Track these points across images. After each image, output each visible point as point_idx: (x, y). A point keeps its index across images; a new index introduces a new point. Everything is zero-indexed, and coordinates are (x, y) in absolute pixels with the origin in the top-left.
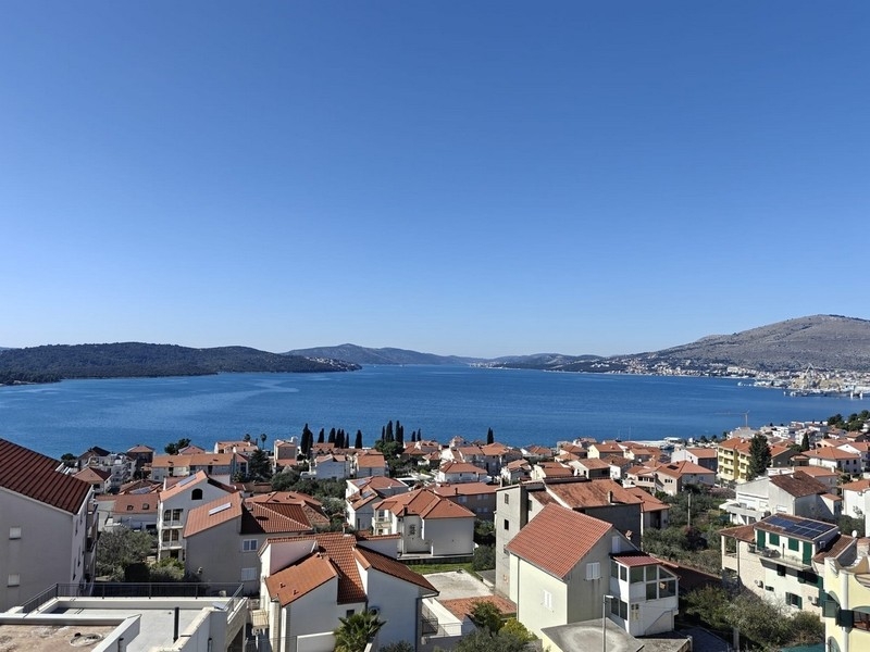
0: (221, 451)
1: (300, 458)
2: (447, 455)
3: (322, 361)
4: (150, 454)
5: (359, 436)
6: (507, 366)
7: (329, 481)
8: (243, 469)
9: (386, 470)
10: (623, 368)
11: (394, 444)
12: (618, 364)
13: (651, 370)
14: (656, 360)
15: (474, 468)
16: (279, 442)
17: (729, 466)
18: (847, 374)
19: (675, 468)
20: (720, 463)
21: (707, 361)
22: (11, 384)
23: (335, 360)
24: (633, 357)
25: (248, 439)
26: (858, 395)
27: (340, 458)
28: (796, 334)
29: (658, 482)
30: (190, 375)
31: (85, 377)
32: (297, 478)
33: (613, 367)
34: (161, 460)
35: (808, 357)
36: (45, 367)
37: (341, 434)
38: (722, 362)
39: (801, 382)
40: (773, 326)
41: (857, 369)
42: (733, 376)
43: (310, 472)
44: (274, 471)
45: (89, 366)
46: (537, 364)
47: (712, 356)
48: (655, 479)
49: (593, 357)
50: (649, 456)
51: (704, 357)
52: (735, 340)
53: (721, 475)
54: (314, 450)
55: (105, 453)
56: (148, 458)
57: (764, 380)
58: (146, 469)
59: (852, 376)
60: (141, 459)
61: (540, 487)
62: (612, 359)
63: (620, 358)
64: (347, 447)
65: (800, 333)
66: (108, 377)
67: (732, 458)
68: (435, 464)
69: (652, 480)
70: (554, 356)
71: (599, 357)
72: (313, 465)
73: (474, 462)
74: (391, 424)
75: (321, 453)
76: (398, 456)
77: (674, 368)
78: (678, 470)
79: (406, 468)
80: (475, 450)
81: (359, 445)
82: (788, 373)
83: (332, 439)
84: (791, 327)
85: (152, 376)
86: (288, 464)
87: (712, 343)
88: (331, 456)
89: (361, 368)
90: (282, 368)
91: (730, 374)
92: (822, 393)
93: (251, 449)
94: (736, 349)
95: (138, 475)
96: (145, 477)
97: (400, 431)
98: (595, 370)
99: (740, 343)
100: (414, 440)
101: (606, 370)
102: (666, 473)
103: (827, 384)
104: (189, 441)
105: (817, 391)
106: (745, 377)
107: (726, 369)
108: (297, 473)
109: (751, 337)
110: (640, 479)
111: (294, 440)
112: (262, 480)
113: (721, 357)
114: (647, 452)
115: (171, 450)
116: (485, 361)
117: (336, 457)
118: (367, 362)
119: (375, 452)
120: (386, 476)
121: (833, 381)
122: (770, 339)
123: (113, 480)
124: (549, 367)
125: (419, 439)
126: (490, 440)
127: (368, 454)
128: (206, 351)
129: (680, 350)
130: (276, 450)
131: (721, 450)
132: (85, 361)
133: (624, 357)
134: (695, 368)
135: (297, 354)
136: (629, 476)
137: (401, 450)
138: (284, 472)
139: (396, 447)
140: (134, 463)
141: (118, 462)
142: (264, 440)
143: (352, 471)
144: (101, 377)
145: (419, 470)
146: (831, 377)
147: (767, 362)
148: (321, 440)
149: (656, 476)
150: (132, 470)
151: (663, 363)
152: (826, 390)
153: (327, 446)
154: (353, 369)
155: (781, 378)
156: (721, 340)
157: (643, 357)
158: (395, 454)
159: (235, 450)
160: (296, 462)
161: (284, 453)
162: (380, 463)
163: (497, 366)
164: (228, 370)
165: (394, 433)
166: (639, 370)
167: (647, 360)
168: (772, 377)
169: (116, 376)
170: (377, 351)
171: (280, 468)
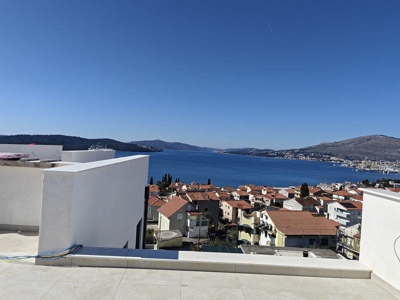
3: (145, 147)
5: (152, 180)
6: (230, 153)
9: (159, 193)
10: (283, 156)
11: (164, 183)
12: (280, 154)
13: (296, 157)
14: (298, 153)
18: (385, 162)
21: (322, 154)
23: (151, 147)
24: (288, 151)
26: (387, 172)
28: (363, 143)
33: (278, 155)
35: (367, 154)
38: (328, 155)
39: (362, 166)
40: (353, 139)
41: (390, 161)
42: (333, 161)
46: (244, 152)
47: (324, 152)
48: (262, 200)
49: (270, 150)
51: (320, 152)
52: (335, 145)
57: (346, 164)
59: (387, 164)
62: (278, 151)
63: (282, 151)
65: (365, 143)
70: (252, 149)
71: (272, 150)
74: (166, 175)
76: (167, 188)
77: (306, 157)
79: (168, 193)
81: (151, 183)
82: (358, 161)
84: (361, 140)
87: (324, 146)
89: (163, 151)
90: (127, 149)
91: (331, 160)
92: (370, 170)
94: (335, 149)
97: (170, 179)
98: (270, 156)
99: (337, 146)
100: (176, 182)
101: (275, 156)
102: (267, 197)
103: (375, 166)
105: (368, 169)
106: (338, 162)
107: (330, 158)
109: (343, 144)
110: (256, 199)
113: (328, 153)
116: (221, 150)
118: (166, 148)
119: (156, 186)
121: (377, 165)
122: (351, 145)
124: (249, 154)
125: (178, 182)
126: (209, 184)
128: (92, 140)
129: (310, 148)
131: (296, 190)
133: (284, 151)
134: (316, 157)
135: (134, 143)
139: (167, 184)
147: (349, 155)
149: (263, 198)
151: (301, 154)
152: (372, 169)
154: (159, 151)
155: (354, 163)
156: (329, 145)
157: (292, 151)
158: (165, 187)
162: (156, 190)
163: (225, 152)
165: (167, 179)
166: (290, 157)
167: (294, 153)
168: (350, 162)
170: (171, 144)
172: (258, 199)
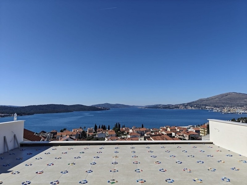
0: (74, 131)
1: (94, 133)
2: (131, 131)
3: (100, 108)
4: (56, 132)
5: (109, 127)
6: (148, 108)
7: (101, 138)
8: (80, 136)
9: (116, 135)
10: (178, 108)
11: (117, 128)
12: (177, 107)
13: (186, 108)
14: (187, 105)
15: (138, 134)
16: (89, 129)
17: (203, 132)
18: (238, 108)
20: (200, 131)
21: (200, 105)
22: (21, 115)
23: (103, 107)
24: (181, 105)
25: (81, 128)
26: (240, 113)
27: (104, 132)
28: (224, 98)
29: (184, 136)
30: (66, 112)
31: (40, 113)
32: (93, 137)
33: (175, 107)
34: (59, 134)
35: (227, 103)
36: (30, 111)
37: (104, 126)
38: (204, 105)
39: (225, 110)
40: (218, 95)
41: (241, 106)
42: (208, 109)
43: (96, 136)
44: (87, 136)
45: (41, 110)
46: (156, 107)
47: (201, 104)
48: (183, 136)
49: (170, 105)
50: (183, 130)
51: (200, 104)
52: (207, 100)
53: (201, 134)
54: (97, 130)
55: (45, 132)
56: (56, 133)
57: (215, 110)
58: (55, 136)
59: (239, 108)
60: (54, 134)
62: (175, 105)
63: (177, 105)
64: (106, 129)
65: (225, 97)
66: (46, 113)
67: (203, 130)
68: (128, 133)
69: (182, 136)
70: (160, 105)
71: (172, 105)
72: (97, 134)
73: (138, 133)
74: (117, 123)
75: (99, 131)
76: (119, 131)
77: (192, 107)
78: (189, 134)
79: (121, 134)
80: (138, 130)
81: (109, 129)
82: (222, 108)
83: (102, 128)
84: (222, 96)
85: (57, 113)
86: (91, 134)
87: (201, 100)
88: (101, 132)
89: (110, 109)
90: (90, 110)
91: (207, 108)
92: (231, 113)
93: (81, 130)
94: (208, 102)
95: (53, 137)
96: (55, 138)
97: (119, 125)
98: (171, 108)
99: (209, 100)
100: (123, 127)
103: (233, 110)
104: (66, 129)
105: (229, 112)
106: (211, 109)
107: (205, 107)
109: (212, 99)
110: (179, 136)
111: (92, 128)
112: (84, 138)
113: (204, 104)
115: (62, 131)
116: (142, 107)
117: (103, 132)
118: (112, 107)
119: (113, 131)
120: (116, 137)
121: (234, 110)
122: (217, 99)
123: (47, 139)
124: (159, 108)
125: (124, 127)
126: (143, 127)
127: (111, 131)
128: (70, 106)
129: (193, 102)
130: (88, 130)
131: (200, 128)
132: (40, 109)
133: (178, 105)
134: (197, 107)
135: (93, 106)
136: (177, 135)
137: (119, 130)
139: (118, 129)
140: (52, 135)
141: (48, 134)
142: (85, 128)
143: (107, 136)
144: (44, 113)
145: (124, 135)
146: (233, 109)
147: (216, 105)
148: (99, 128)
149: (183, 135)
150: (52, 136)
151: (189, 106)
152: (232, 112)
153: (101, 129)
154: (108, 109)
155: (220, 109)
156: (204, 100)
157: (183, 105)
159: (77, 131)
160: (93, 134)
161: (90, 131)
162: (114, 133)
163: (145, 108)
164: (76, 111)
166: (183, 108)
167: (185, 106)
168: (218, 109)
169: (48, 113)
170: (114, 105)
171: (89, 135)
172: (181, 136)
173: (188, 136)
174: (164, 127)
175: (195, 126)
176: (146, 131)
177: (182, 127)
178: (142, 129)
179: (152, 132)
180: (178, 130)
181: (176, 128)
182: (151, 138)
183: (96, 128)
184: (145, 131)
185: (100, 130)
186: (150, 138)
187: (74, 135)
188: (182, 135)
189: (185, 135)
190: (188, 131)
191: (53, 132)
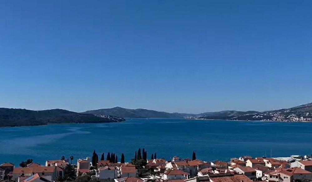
0: (49, 165)
1: (92, 168)
2: (169, 166)
3: (103, 117)
4: (12, 167)
5: (123, 157)
6: (207, 118)
7: (106, 180)
8: (61, 175)
9: (137, 174)
10: (270, 118)
11: (140, 161)
12: (268, 116)
13: (287, 119)
14: (288, 114)
15: (183, 173)
16: (80, 160)
19: (291, 171)
23: (111, 116)
24: (276, 112)
25: (63, 159)
27: (112, 168)
29: (280, 178)
30: (32, 125)
32: (89, 178)
34: (17, 170)
37: (113, 156)
43: (96, 176)
44: (77, 175)
46: (224, 116)
49: (253, 112)
50: (279, 165)
54: (99, 164)
56: (11, 169)
58: (10, 175)
60: (7, 170)
61: (207, 179)
62: (265, 113)
63: (269, 112)
64: (117, 162)
68: (163, 170)
69: (277, 177)
70: (232, 112)
71: (257, 112)
72: (98, 172)
73: (184, 170)
74: (140, 149)
75: (102, 165)
76: (144, 167)
77: (299, 118)
78: (292, 173)
79: (148, 173)
80: (184, 163)
81: (123, 161)
83: (108, 158)
85: (12, 126)
86: (85, 172)
88: (107, 167)
89: (125, 120)
90: (82, 121)
93: (65, 163)
95: (6, 178)
96: (10, 179)
97: (145, 154)
98: (255, 119)
100: (152, 159)
101: (261, 119)
102: (285, 173)
104: (32, 160)
108: (89, 176)
110: (271, 177)
111: (88, 159)
112: (71, 180)
114: (278, 163)
115: (23, 165)
117: (111, 168)
118: (129, 117)
119: (131, 165)
120: (137, 177)
124: (229, 118)
125: (155, 158)
126: (194, 158)
127: (127, 166)
128: (40, 112)
129: (304, 107)
130: (78, 164)
133: (271, 112)
135: (89, 113)
136: (265, 175)
137: (145, 164)
138: (82, 175)
139: (142, 162)
140: (4, 172)
142: (72, 159)
143: (119, 175)
145: (155, 174)
148: (103, 159)
149: (279, 175)
150: (3, 175)
151: (293, 115)
153: (105, 161)
154: (120, 121)
157: (282, 112)
158: (142, 165)
159: (56, 165)
160: (89, 171)
161: (83, 166)
162: (134, 171)
163: (201, 118)
164: (53, 122)
165: (142, 155)
166: (279, 119)
170: (133, 111)
172: (274, 176)
173: (289, 177)
174: (240, 159)
175: (305, 157)
176: (202, 167)
177: (278, 159)
178: (192, 163)
179: (214, 169)
180: (270, 165)
181: (265, 161)
182: (211, 180)
183: (95, 159)
184: (200, 166)
185: (104, 164)
186: (209, 180)
187: (48, 174)
188: (276, 174)
189: (282, 175)
190: (289, 167)
191: (6, 167)
